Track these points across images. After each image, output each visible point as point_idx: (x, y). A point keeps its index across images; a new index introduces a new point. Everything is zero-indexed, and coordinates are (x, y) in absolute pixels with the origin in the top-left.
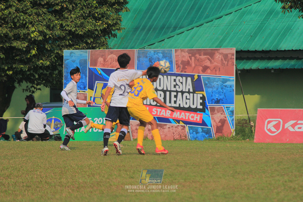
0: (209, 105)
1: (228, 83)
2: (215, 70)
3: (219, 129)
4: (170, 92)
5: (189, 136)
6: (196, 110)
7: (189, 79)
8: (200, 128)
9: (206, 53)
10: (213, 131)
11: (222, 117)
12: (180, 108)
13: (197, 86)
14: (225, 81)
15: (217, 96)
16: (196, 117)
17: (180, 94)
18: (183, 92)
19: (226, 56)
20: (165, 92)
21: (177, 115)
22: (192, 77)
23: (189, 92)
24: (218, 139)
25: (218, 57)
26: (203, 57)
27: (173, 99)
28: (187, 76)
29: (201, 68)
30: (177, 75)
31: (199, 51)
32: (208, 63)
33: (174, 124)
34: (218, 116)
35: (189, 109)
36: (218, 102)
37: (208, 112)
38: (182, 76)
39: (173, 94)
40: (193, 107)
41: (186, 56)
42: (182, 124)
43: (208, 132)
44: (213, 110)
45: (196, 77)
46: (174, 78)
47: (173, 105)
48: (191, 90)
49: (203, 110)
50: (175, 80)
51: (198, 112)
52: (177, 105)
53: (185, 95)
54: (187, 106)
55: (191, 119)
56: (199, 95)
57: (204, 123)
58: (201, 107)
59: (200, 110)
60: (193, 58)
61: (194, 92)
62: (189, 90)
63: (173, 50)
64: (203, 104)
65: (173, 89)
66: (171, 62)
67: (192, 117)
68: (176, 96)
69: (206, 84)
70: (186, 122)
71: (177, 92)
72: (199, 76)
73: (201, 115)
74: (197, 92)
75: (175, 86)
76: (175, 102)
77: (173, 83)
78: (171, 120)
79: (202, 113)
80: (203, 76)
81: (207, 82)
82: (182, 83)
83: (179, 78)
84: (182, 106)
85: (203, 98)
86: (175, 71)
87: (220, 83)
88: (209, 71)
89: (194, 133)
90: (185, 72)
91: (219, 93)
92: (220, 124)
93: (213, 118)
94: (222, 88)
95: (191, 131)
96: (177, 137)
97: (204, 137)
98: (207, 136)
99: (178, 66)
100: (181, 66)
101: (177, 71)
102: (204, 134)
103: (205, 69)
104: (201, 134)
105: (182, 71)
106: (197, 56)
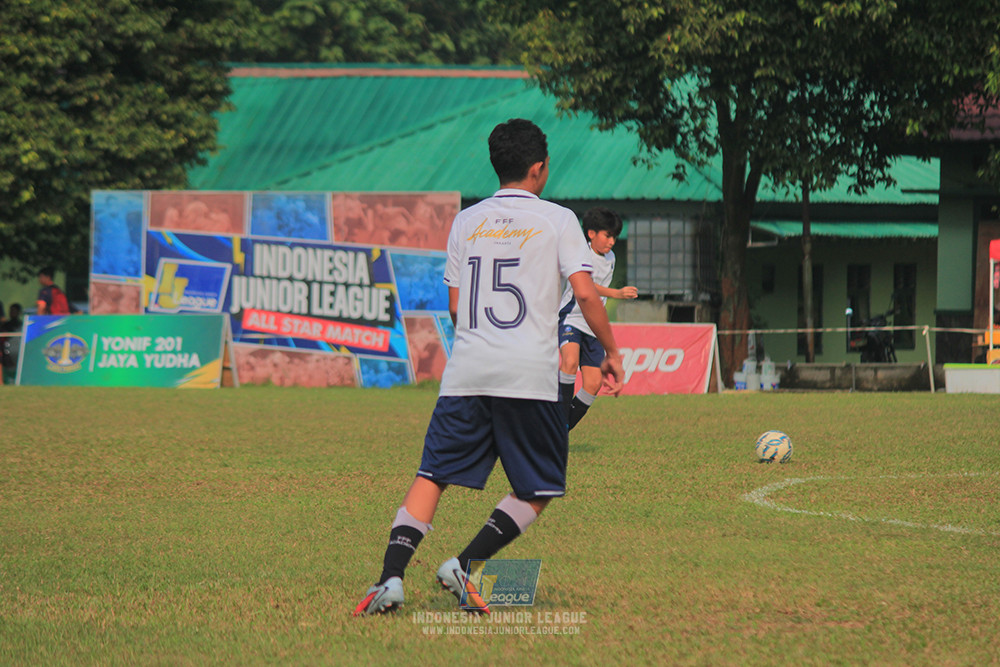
0: (404, 313)
2: (417, 239)
3: (425, 365)
4: (321, 283)
5: (360, 379)
6: (374, 324)
7: (362, 257)
8: (383, 361)
9: (397, 201)
10: (412, 370)
11: (431, 338)
12: (341, 320)
13: (379, 272)
15: (420, 295)
16: (375, 339)
17: (341, 289)
18: (347, 285)
19: (439, 209)
20: (309, 283)
21: (335, 332)
22: (368, 252)
23: (361, 285)
24: (421, 386)
25: (423, 210)
26: (391, 210)
27: (327, 299)
28: (356, 251)
29: (386, 234)
30: (335, 248)
31: (384, 199)
32: (401, 224)
33: (330, 353)
34: (423, 337)
35: (361, 322)
36: (422, 305)
37: (402, 327)
38: (346, 249)
39: (328, 288)
40: (370, 316)
41: (355, 209)
42: (345, 352)
43: (400, 370)
44: (411, 323)
45: (376, 254)
46: (328, 253)
47: (327, 312)
48: (366, 281)
49: (390, 324)
50: (331, 259)
51: (381, 328)
52: (335, 313)
53: (353, 290)
54: (355, 315)
55: (366, 343)
56: (381, 292)
57: (391, 352)
58: (386, 317)
59: (384, 324)
60: (370, 213)
61: (371, 285)
62: (361, 280)
63: (329, 196)
64: (391, 311)
65: (327, 278)
66: (323, 221)
67: (368, 338)
68: (333, 294)
69: (396, 269)
70: (354, 350)
71: (335, 284)
72: (382, 252)
73: (385, 333)
74: (378, 285)
75: (331, 272)
76: (331, 306)
77: (328, 266)
78: (322, 343)
79: (389, 330)
80: (391, 251)
81: (399, 264)
82: (346, 265)
83: (340, 254)
84: (345, 315)
85: (390, 298)
86: (332, 240)
87: (426, 266)
88: (403, 240)
89: (372, 372)
90: (353, 241)
91: (425, 288)
92: (426, 354)
93: (411, 342)
94: (432, 278)
95: (365, 367)
96: (334, 380)
97: (392, 380)
98: (398, 378)
99: (338, 229)
100: (345, 229)
101: (337, 239)
102: (391, 374)
103: (395, 236)
104: (385, 374)
105: (346, 240)
106: (379, 207)
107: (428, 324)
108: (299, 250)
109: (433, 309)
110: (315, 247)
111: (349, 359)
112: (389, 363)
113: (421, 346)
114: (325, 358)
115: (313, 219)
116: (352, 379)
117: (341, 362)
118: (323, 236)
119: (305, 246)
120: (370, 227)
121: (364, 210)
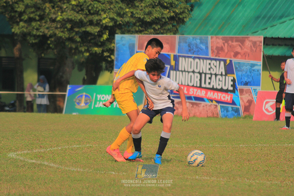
0: (239, 87)
1: (256, 68)
2: (245, 56)
3: (247, 109)
4: (205, 74)
5: (220, 114)
6: (227, 91)
7: (222, 63)
8: (230, 107)
9: (237, 40)
10: (241, 111)
11: (250, 98)
12: (213, 89)
13: (229, 69)
14: (253, 65)
15: (246, 79)
16: (227, 97)
17: (214, 76)
18: (216, 75)
19: (254, 43)
20: (200, 74)
21: (210, 94)
22: (225, 61)
23: (222, 75)
24: (245, 117)
25: (248, 43)
26: (235, 44)
27: (208, 81)
28: (220, 60)
29: (232, 54)
30: (211, 59)
31: (232, 39)
32: (239, 49)
33: (208, 103)
34: (246, 97)
35: (221, 90)
36: (246, 84)
37: (238, 93)
38: (216, 60)
39: (208, 76)
40: (225, 88)
41: (220, 43)
42: (214, 103)
43: (237, 111)
44: (242, 91)
45: (228, 62)
46: (209, 61)
47: (208, 86)
48: (224, 73)
49: (233, 91)
50: (210, 64)
51: (229, 93)
52: (211, 86)
53: (218, 77)
54: (219, 87)
55: (223, 99)
56: (230, 78)
57: (233, 103)
58: (231, 89)
59: (231, 91)
60: (226, 44)
61: (226, 75)
62: (222, 73)
63: (210, 37)
64: (234, 86)
65: (208, 72)
66: (207, 48)
67: (224, 97)
68: (210, 78)
69: (236, 68)
70: (218, 102)
71: (211, 74)
72: (231, 61)
73: (231, 95)
74: (228, 75)
75: (209, 69)
76: (209, 83)
77: (209, 67)
78: (205, 99)
79: (233, 94)
80: (234, 60)
81: (237, 66)
82: (216, 66)
83: (214, 62)
84: (215, 87)
85: (234, 80)
86: (210, 56)
87: (248, 67)
88: (239, 56)
89: (225, 111)
90: (219, 56)
91: (248, 76)
92: (247, 104)
93: (241, 99)
94: (250, 72)
95: (223, 109)
96: (210, 114)
97: (233, 115)
98: (236, 114)
99: (213, 51)
100: (216, 51)
101: (212, 56)
102: (233, 112)
103: (236, 54)
104: (231, 112)
105: (216, 56)
106: (230, 42)
107: (249, 92)
108: (197, 60)
109: (251, 85)
110: (203, 59)
111: (216, 106)
112: (232, 108)
113: (246, 101)
114: (206, 105)
115: (203, 47)
116: (218, 114)
117: (213, 107)
118: (207, 55)
119: (199, 58)
120: (226, 51)
121: (224, 44)
